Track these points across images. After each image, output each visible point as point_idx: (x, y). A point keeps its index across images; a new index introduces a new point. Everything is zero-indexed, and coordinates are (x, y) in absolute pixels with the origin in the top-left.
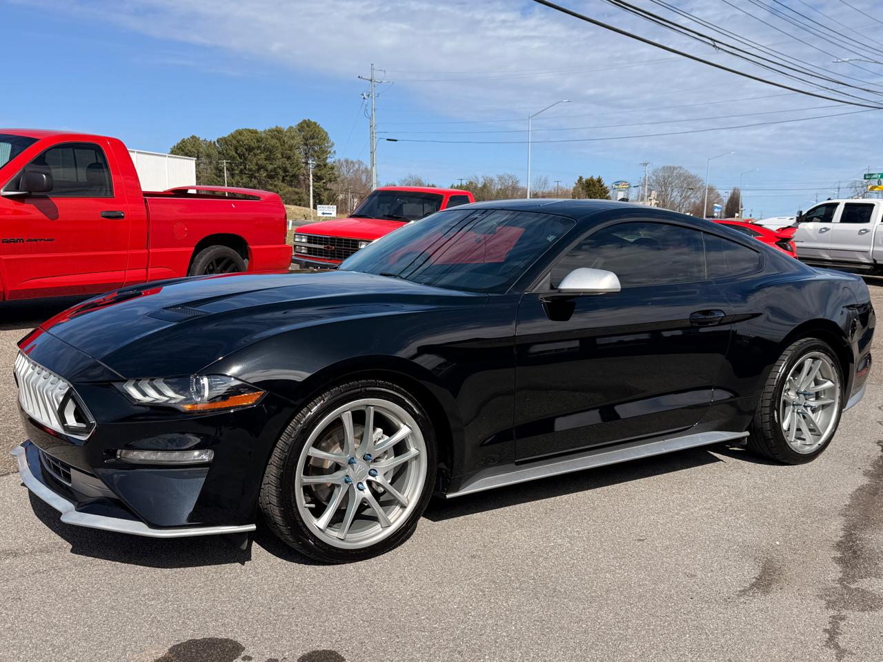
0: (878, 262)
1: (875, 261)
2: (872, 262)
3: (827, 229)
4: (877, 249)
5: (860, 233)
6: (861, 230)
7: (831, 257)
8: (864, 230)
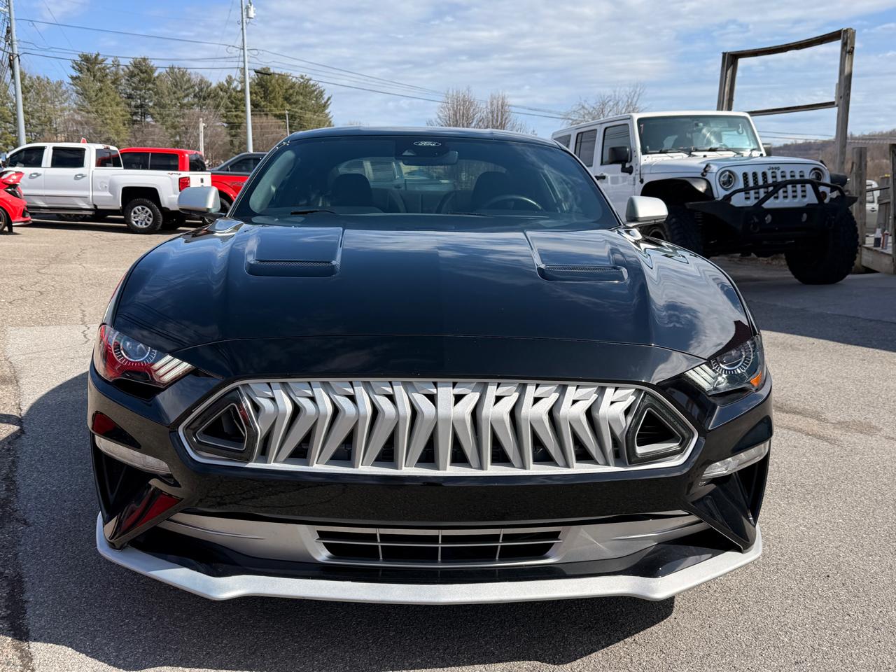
0: (99, 207)
1: (95, 206)
2: (93, 207)
3: (38, 175)
4: (96, 194)
5: (76, 177)
6: (76, 176)
7: (47, 204)
8: (79, 175)
